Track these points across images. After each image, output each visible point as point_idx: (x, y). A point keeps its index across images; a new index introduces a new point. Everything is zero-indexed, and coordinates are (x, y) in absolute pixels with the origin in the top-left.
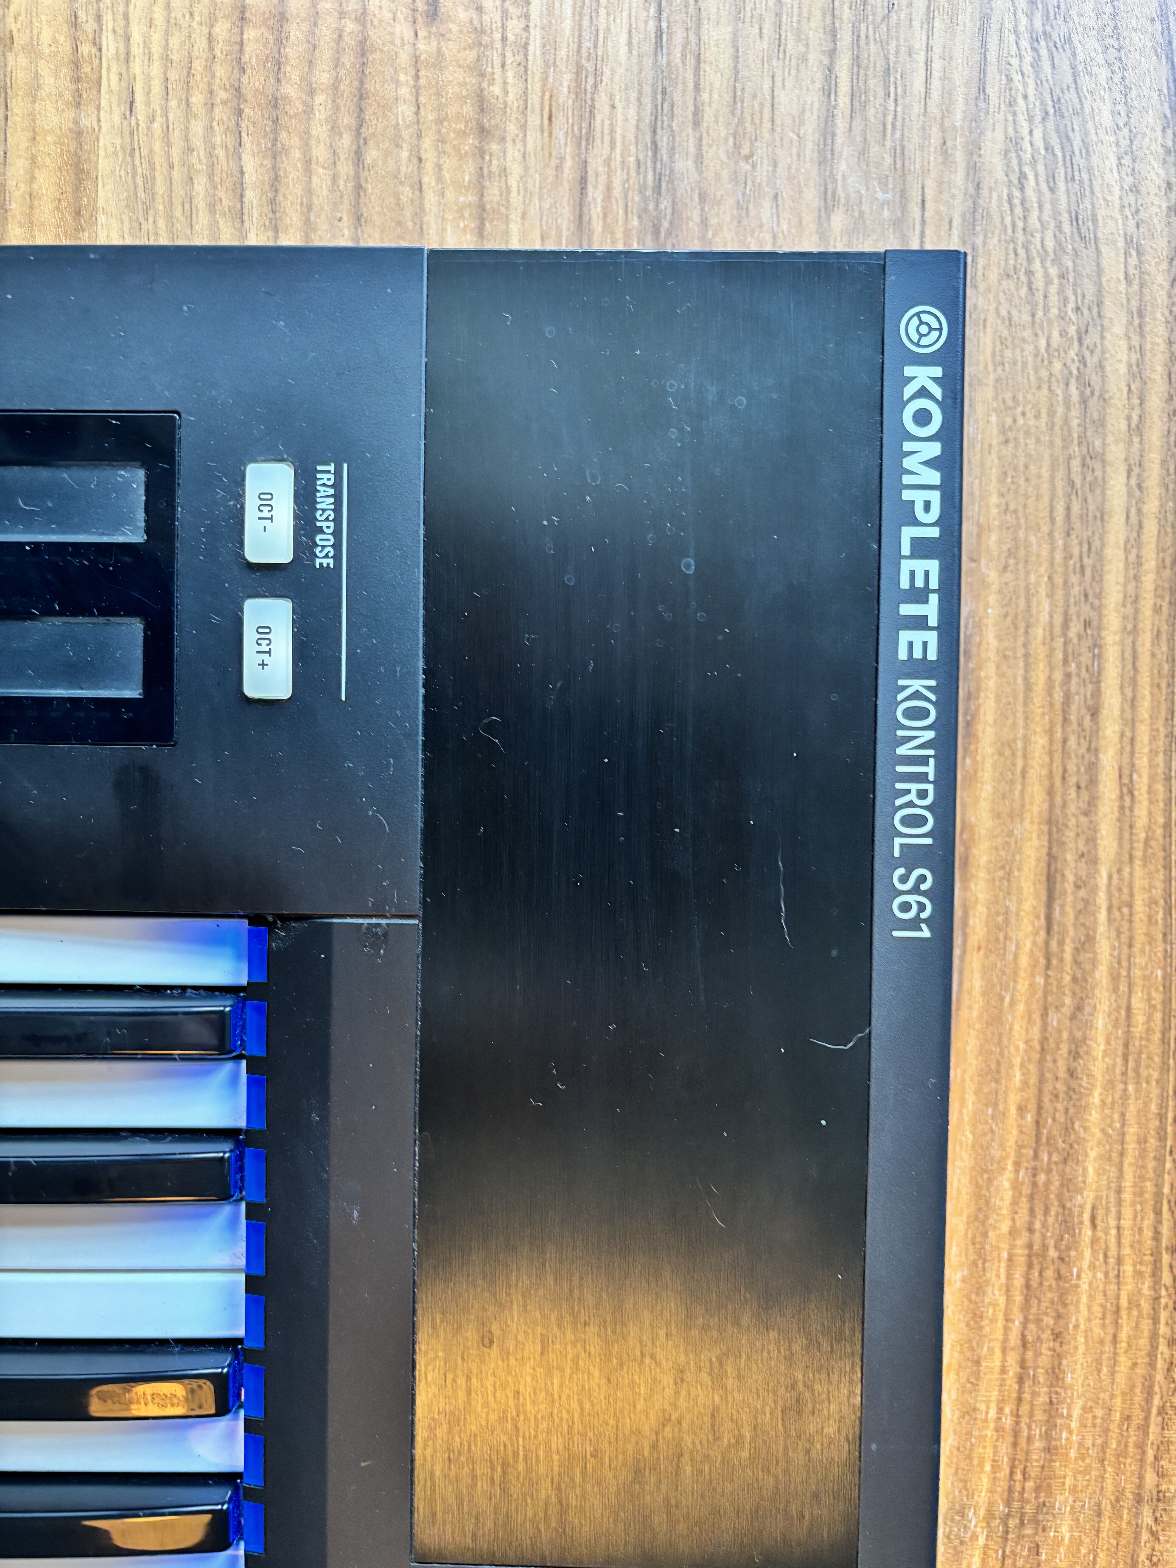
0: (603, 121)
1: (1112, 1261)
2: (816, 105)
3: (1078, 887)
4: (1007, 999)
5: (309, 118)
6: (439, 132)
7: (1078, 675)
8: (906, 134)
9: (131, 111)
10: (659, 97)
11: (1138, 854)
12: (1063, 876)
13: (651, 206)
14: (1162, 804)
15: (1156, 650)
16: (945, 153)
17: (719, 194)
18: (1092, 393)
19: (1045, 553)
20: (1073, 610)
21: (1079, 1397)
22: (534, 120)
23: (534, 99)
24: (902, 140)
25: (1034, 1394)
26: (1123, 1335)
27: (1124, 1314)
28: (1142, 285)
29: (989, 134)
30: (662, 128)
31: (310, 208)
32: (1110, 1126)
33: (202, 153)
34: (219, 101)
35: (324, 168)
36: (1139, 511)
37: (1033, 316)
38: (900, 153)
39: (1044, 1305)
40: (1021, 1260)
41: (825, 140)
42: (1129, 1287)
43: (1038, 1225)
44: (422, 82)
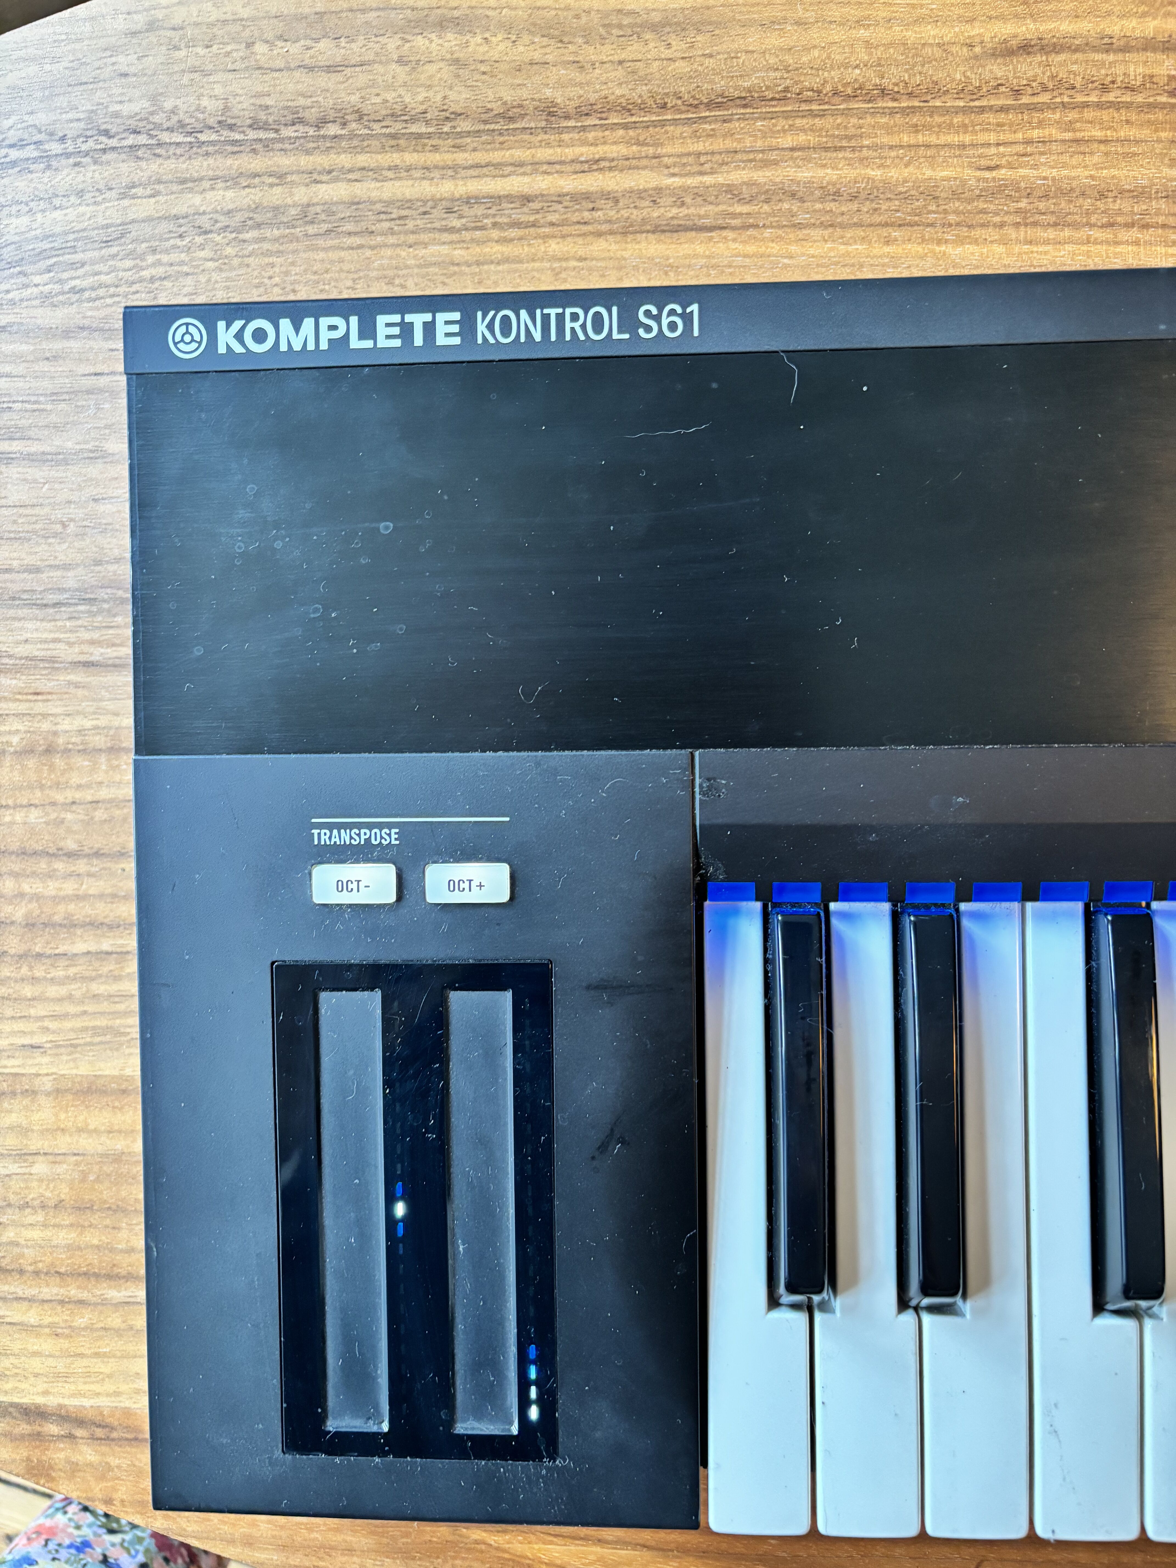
0: (38, 650)
1: (1029, 149)
2: (19, 469)
3: (683, 204)
4: (786, 261)
5: (42, 896)
6: (50, 787)
7: (494, 216)
8: (41, 392)
9: (39, 1047)
10: (17, 602)
11: (651, 151)
12: (672, 218)
13: (106, 606)
14: (607, 133)
15: (470, 148)
16: (55, 358)
17: (94, 549)
18: (251, 219)
19: (389, 252)
20: (437, 225)
21: (1161, 172)
22: (39, 707)
23: (22, 707)
24: (46, 395)
25: (1158, 213)
26: (1098, 134)
27: (1079, 135)
28: (159, 182)
29: (39, 321)
30: (42, 599)
31: (114, 896)
32: (902, 159)
33: (73, 987)
34: (29, 973)
35: (82, 884)
36: (350, 171)
37: (187, 274)
38: (55, 396)
39: (1073, 209)
40: (1030, 232)
41: (47, 460)
42: (1054, 132)
43: (997, 219)
44: (10, 802)
